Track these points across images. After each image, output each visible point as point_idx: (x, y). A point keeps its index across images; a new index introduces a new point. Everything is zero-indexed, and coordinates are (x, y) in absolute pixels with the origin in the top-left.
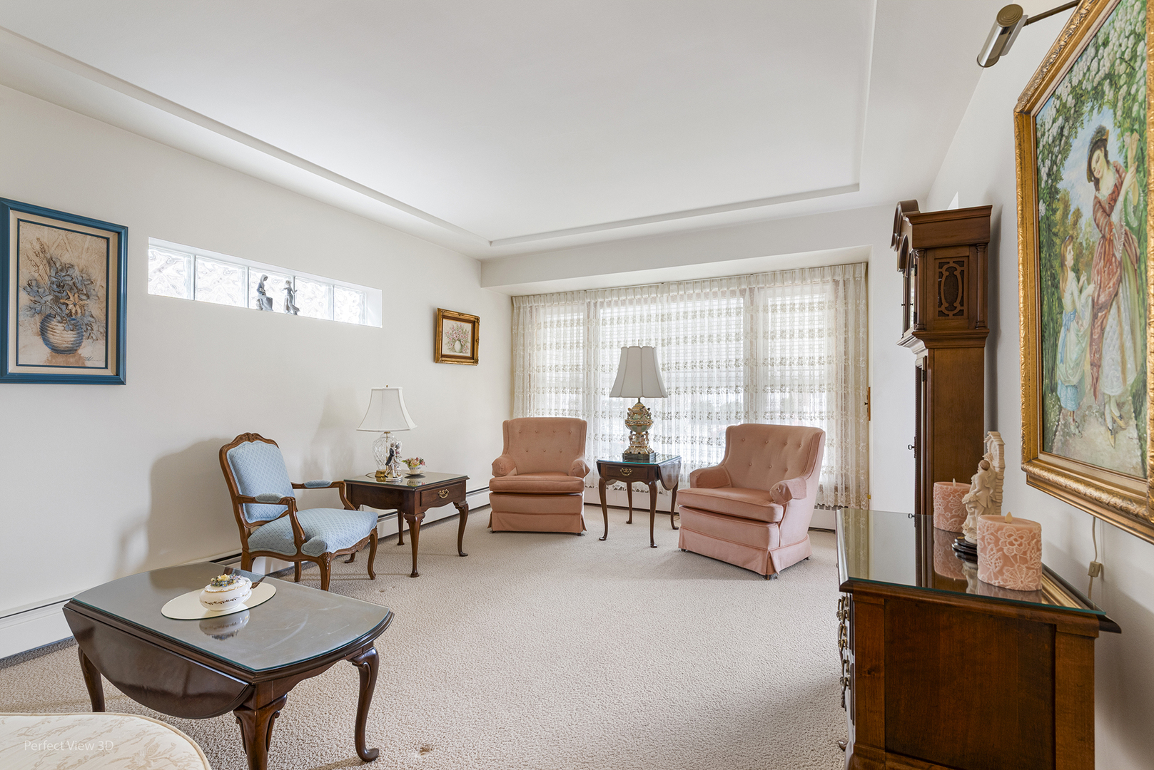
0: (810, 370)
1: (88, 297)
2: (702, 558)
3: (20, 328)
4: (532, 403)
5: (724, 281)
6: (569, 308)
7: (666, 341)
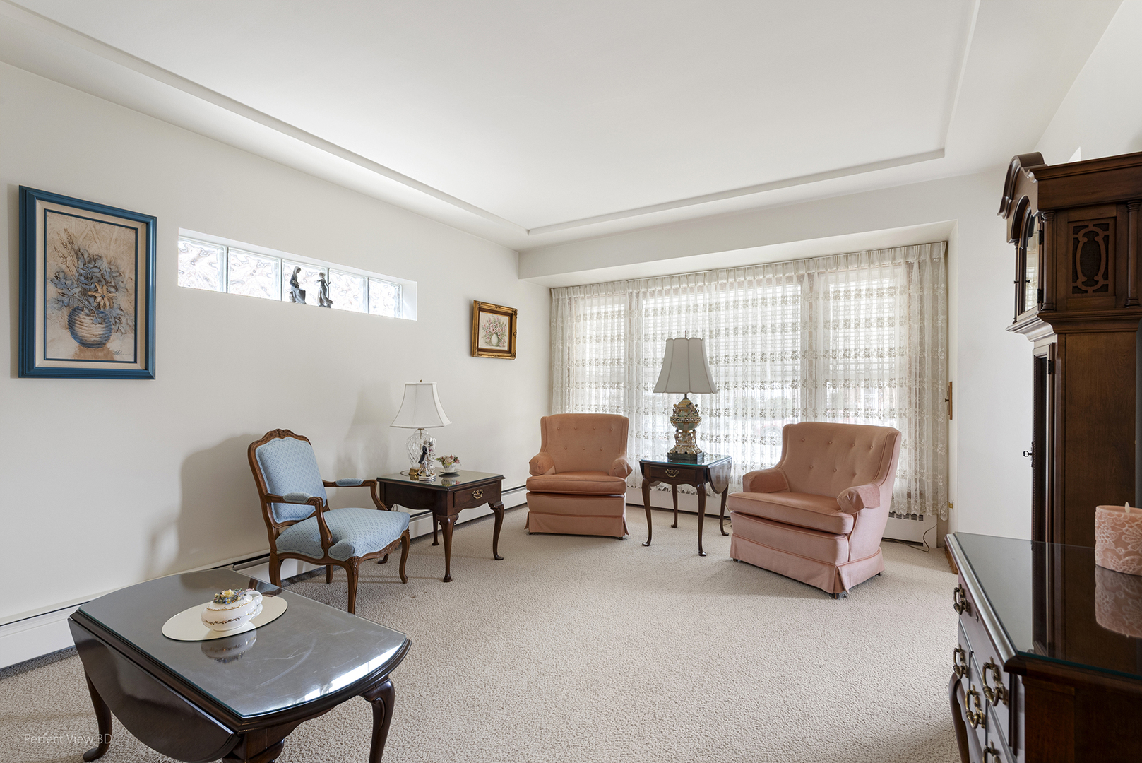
0: (878, 363)
1: (117, 289)
2: (758, 570)
3: (48, 322)
4: (571, 398)
5: (779, 267)
6: (609, 299)
7: (714, 333)
